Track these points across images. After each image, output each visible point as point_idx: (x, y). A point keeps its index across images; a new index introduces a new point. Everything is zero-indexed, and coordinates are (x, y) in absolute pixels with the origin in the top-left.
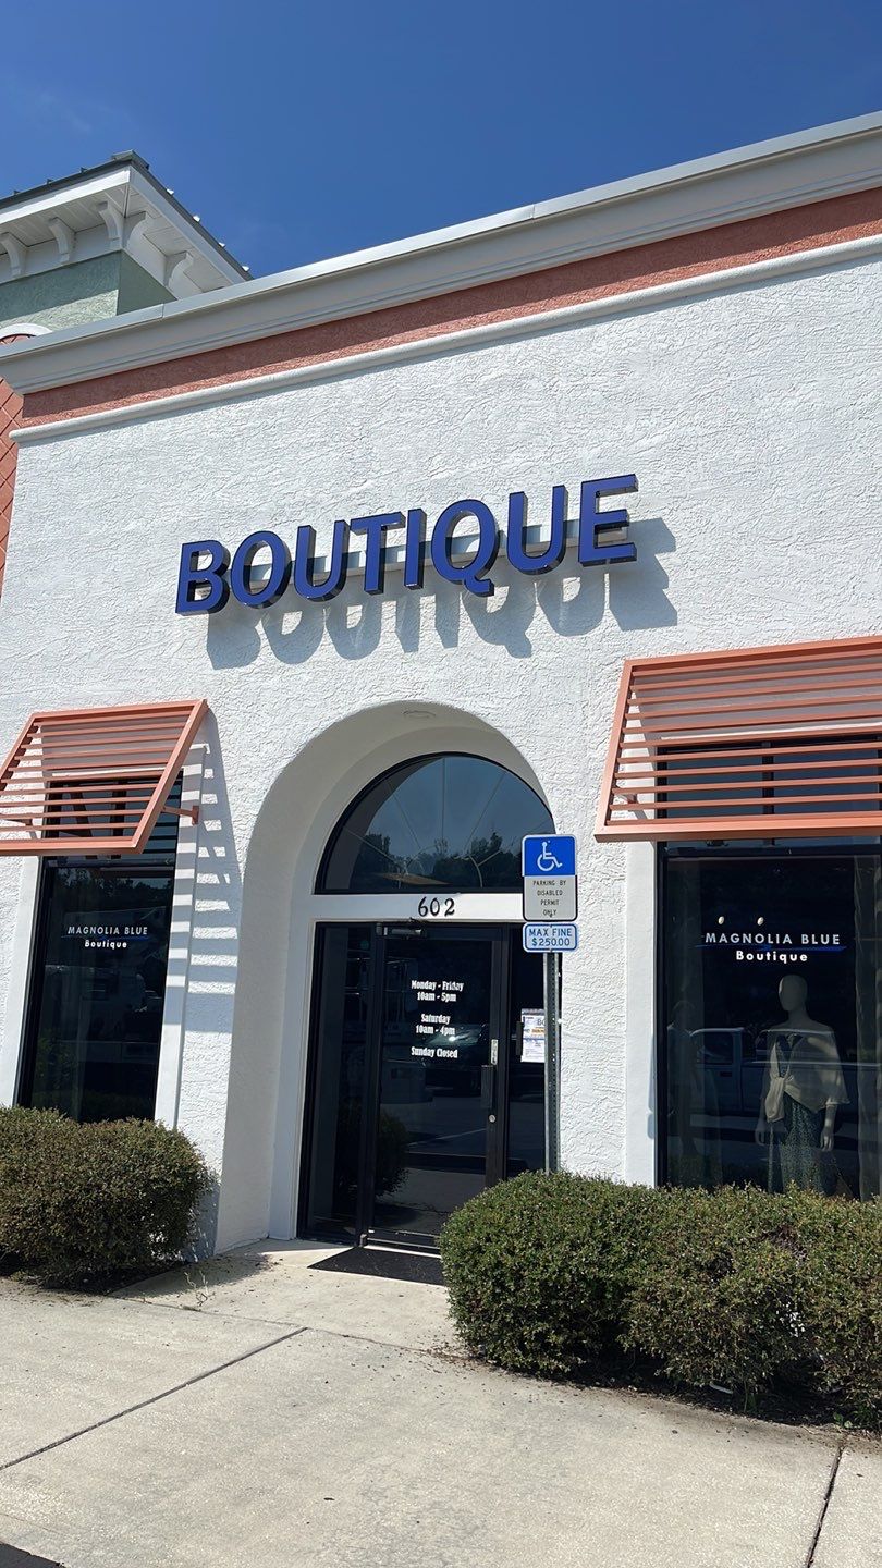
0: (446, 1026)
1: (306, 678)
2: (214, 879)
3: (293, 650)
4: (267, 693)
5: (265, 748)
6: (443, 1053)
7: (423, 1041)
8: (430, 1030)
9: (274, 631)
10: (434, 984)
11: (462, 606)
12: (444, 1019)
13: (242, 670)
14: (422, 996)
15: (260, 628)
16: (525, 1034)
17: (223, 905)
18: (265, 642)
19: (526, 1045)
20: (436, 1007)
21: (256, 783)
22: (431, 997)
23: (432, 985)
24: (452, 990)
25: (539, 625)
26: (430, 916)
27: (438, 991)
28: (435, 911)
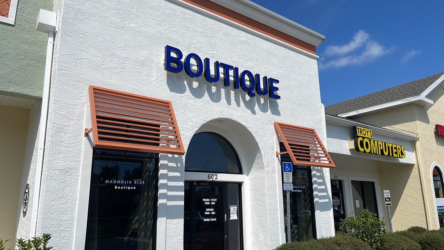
0: (213, 212)
1: (201, 104)
2: (174, 165)
3: (197, 93)
4: (190, 105)
5: (190, 123)
6: (212, 220)
7: (207, 216)
8: (208, 213)
9: (190, 85)
10: (209, 199)
11: (240, 97)
12: (212, 210)
13: (180, 95)
14: (206, 203)
15: (185, 82)
16: (231, 212)
17: (178, 174)
18: (187, 88)
19: (231, 215)
20: (209, 206)
21: (188, 134)
22: (208, 203)
23: (208, 200)
24: (214, 201)
25: (257, 108)
26: (211, 179)
27: (210, 202)
28: (212, 178)
